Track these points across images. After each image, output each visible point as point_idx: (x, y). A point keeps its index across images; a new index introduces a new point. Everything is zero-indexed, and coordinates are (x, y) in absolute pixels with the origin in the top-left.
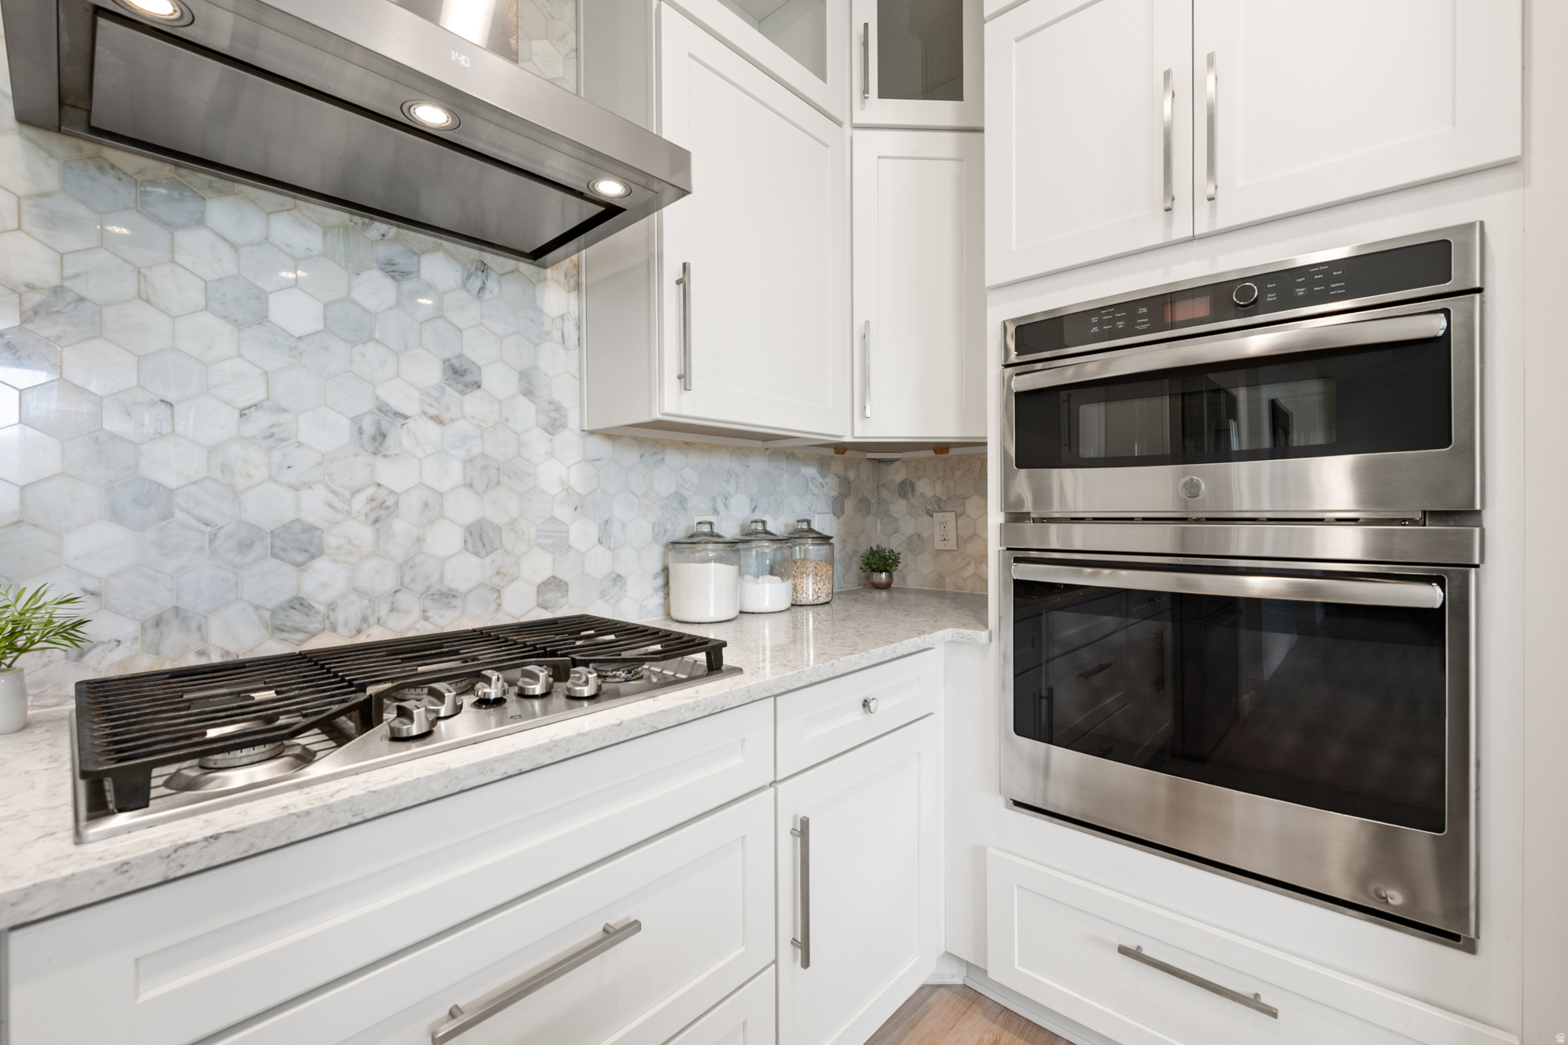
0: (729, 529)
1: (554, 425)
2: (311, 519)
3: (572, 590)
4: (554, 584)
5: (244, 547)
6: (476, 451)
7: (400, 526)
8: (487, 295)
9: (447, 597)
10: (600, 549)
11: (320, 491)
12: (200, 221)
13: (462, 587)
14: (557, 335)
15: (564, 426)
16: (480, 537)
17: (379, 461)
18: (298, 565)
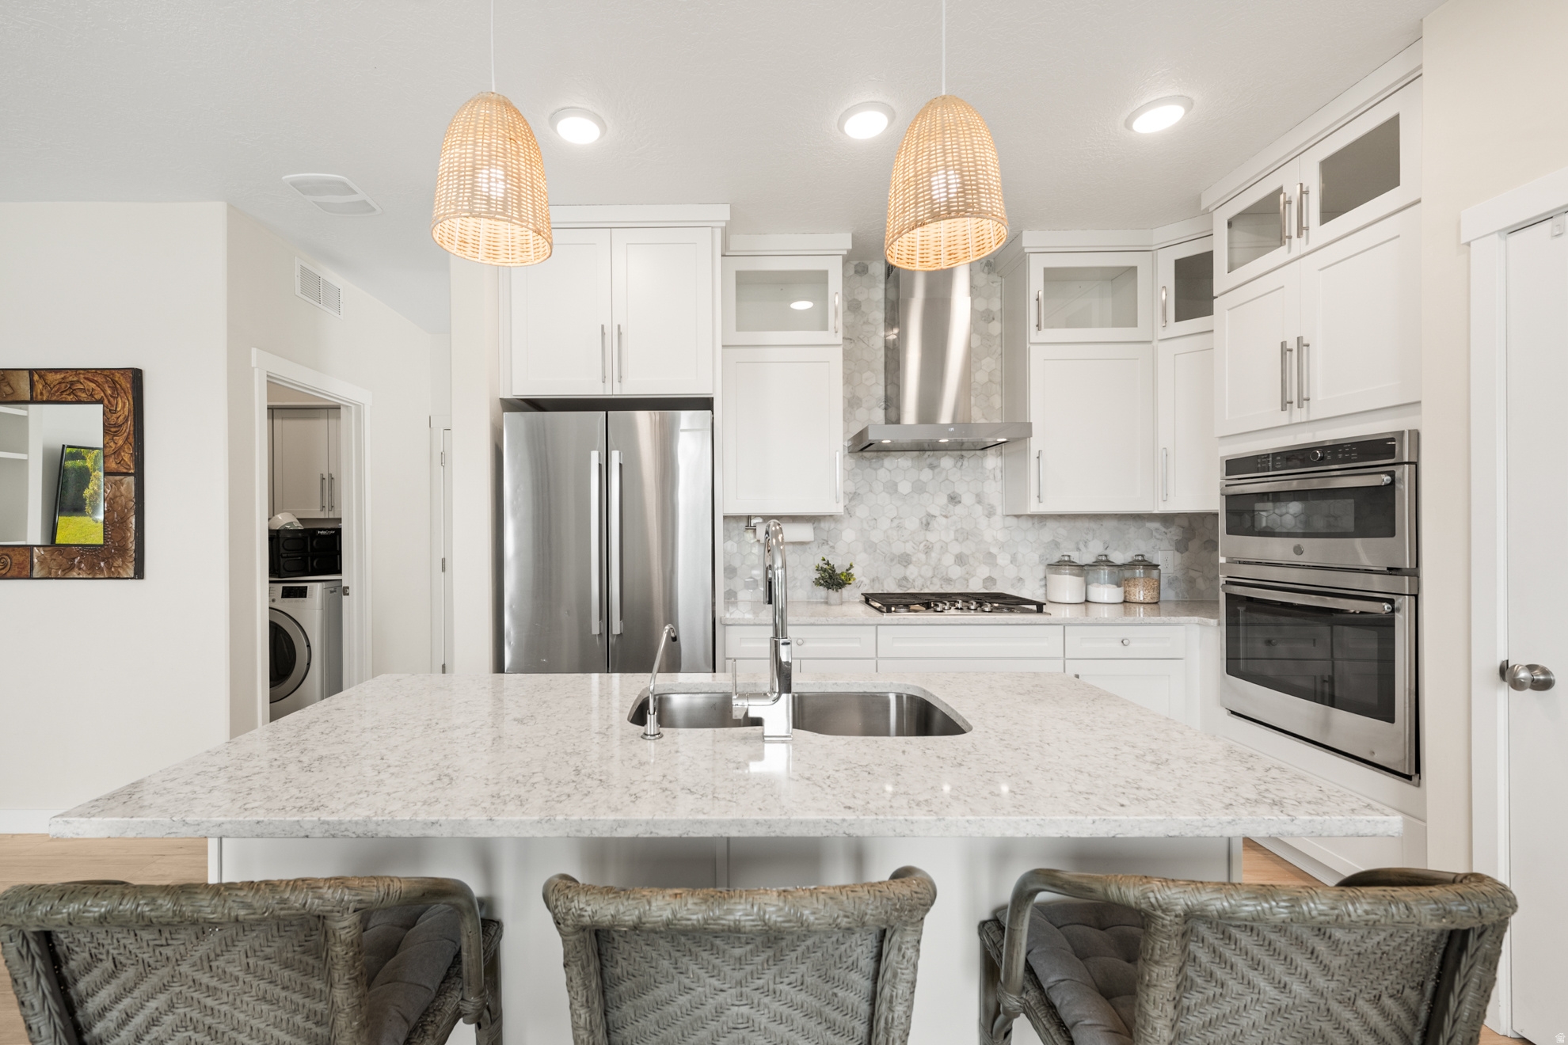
1: (990, 514)
2: (908, 552)
3: (998, 583)
4: (990, 580)
5: (892, 560)
6: (959, 527)
7: (933, 555)
8: (964, 467)
9: (949, 580)
10: (1012, 566)
11: (911, 542)
12: (882, 466)
13: (954, 578)
14: (991, 477)
15: (995, 514)
16: (960, 559)
17: (927, 532)
18: (905, 566)
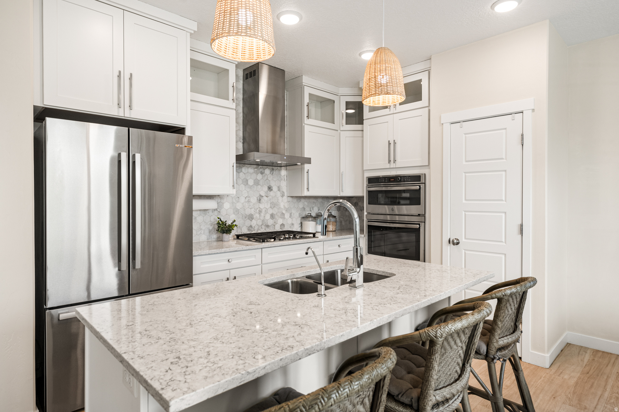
0: (314, 215)
1: (283, 196)
2: (252, 213)
3: (286, 226)
4: (283, 225)
5: (246, 218)
6: (272, 201)
7: (262, 214)
8: (273, 174)
9: (268, 226)
10: (290, 218)
11: (253, 209)
12: (241, 171)
13: (270, 225)
14: (283, 179)
15: (284, 196)
16: (272, 216)
17: (260, 204)
18: (251, 220)
